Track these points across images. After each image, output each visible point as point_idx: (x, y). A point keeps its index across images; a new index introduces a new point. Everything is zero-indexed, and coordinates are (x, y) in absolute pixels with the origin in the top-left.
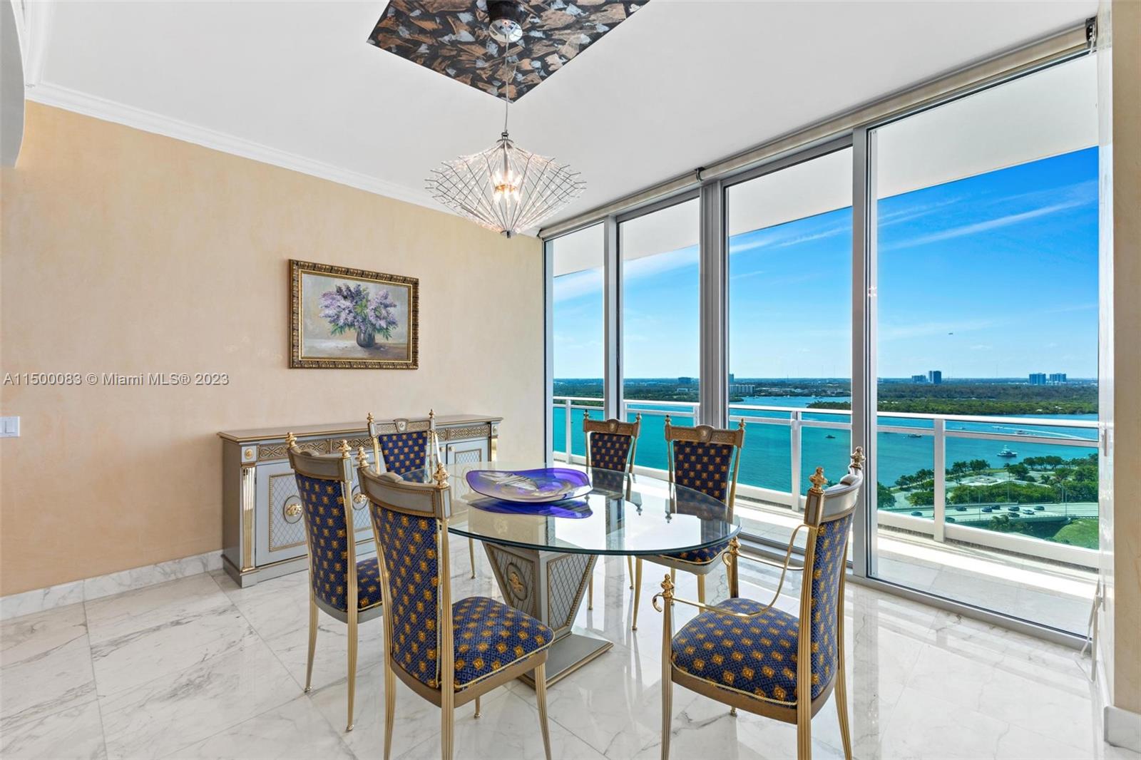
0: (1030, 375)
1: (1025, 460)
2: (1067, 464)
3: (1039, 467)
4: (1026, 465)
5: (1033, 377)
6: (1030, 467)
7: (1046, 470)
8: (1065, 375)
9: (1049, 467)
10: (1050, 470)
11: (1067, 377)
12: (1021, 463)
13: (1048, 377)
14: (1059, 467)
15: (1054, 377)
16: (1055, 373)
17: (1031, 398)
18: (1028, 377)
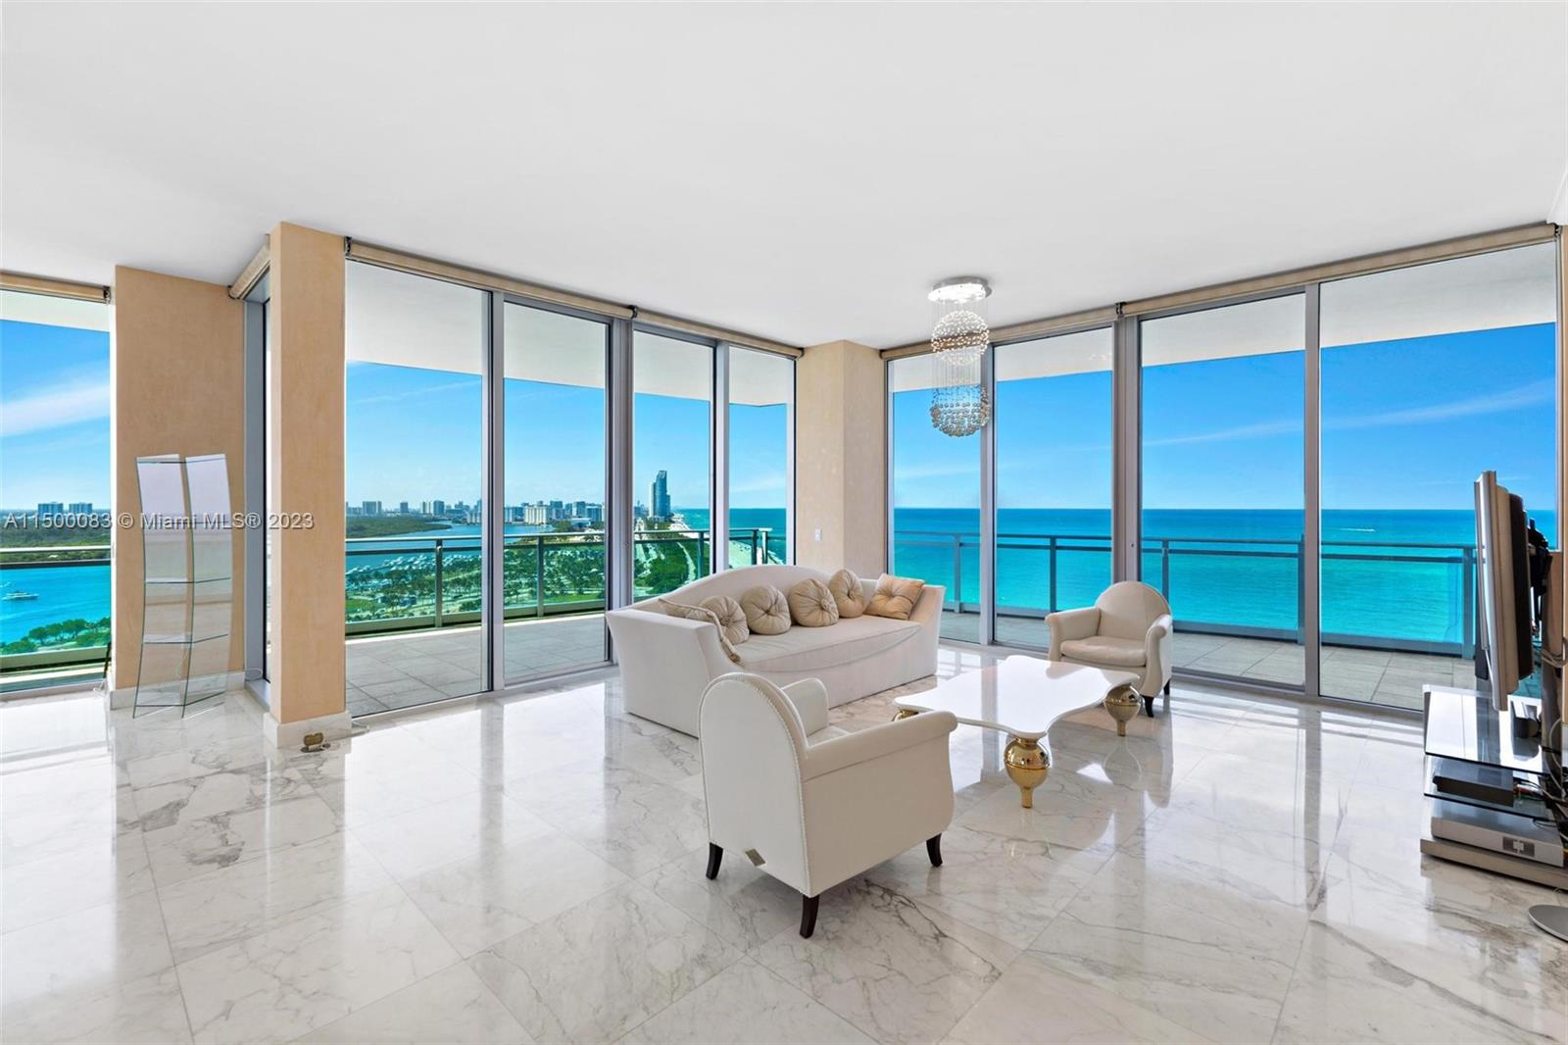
0: (40, 505)
1: (31, 632)
2: (94, 626)
3: (52, 639)
4: (32, 641)
5: (44, 507)
6: (39, 641)
7: (62, 641)
8: (90, 505)
9: (66, 636)
10: (69, 640)
11: (94, 508)
12: (25, 639)
13: (66, 507)
14: (82, 633)
15: (75, 508)
16: (77, 502)
17: (42, 539)
18: (36, 508)
